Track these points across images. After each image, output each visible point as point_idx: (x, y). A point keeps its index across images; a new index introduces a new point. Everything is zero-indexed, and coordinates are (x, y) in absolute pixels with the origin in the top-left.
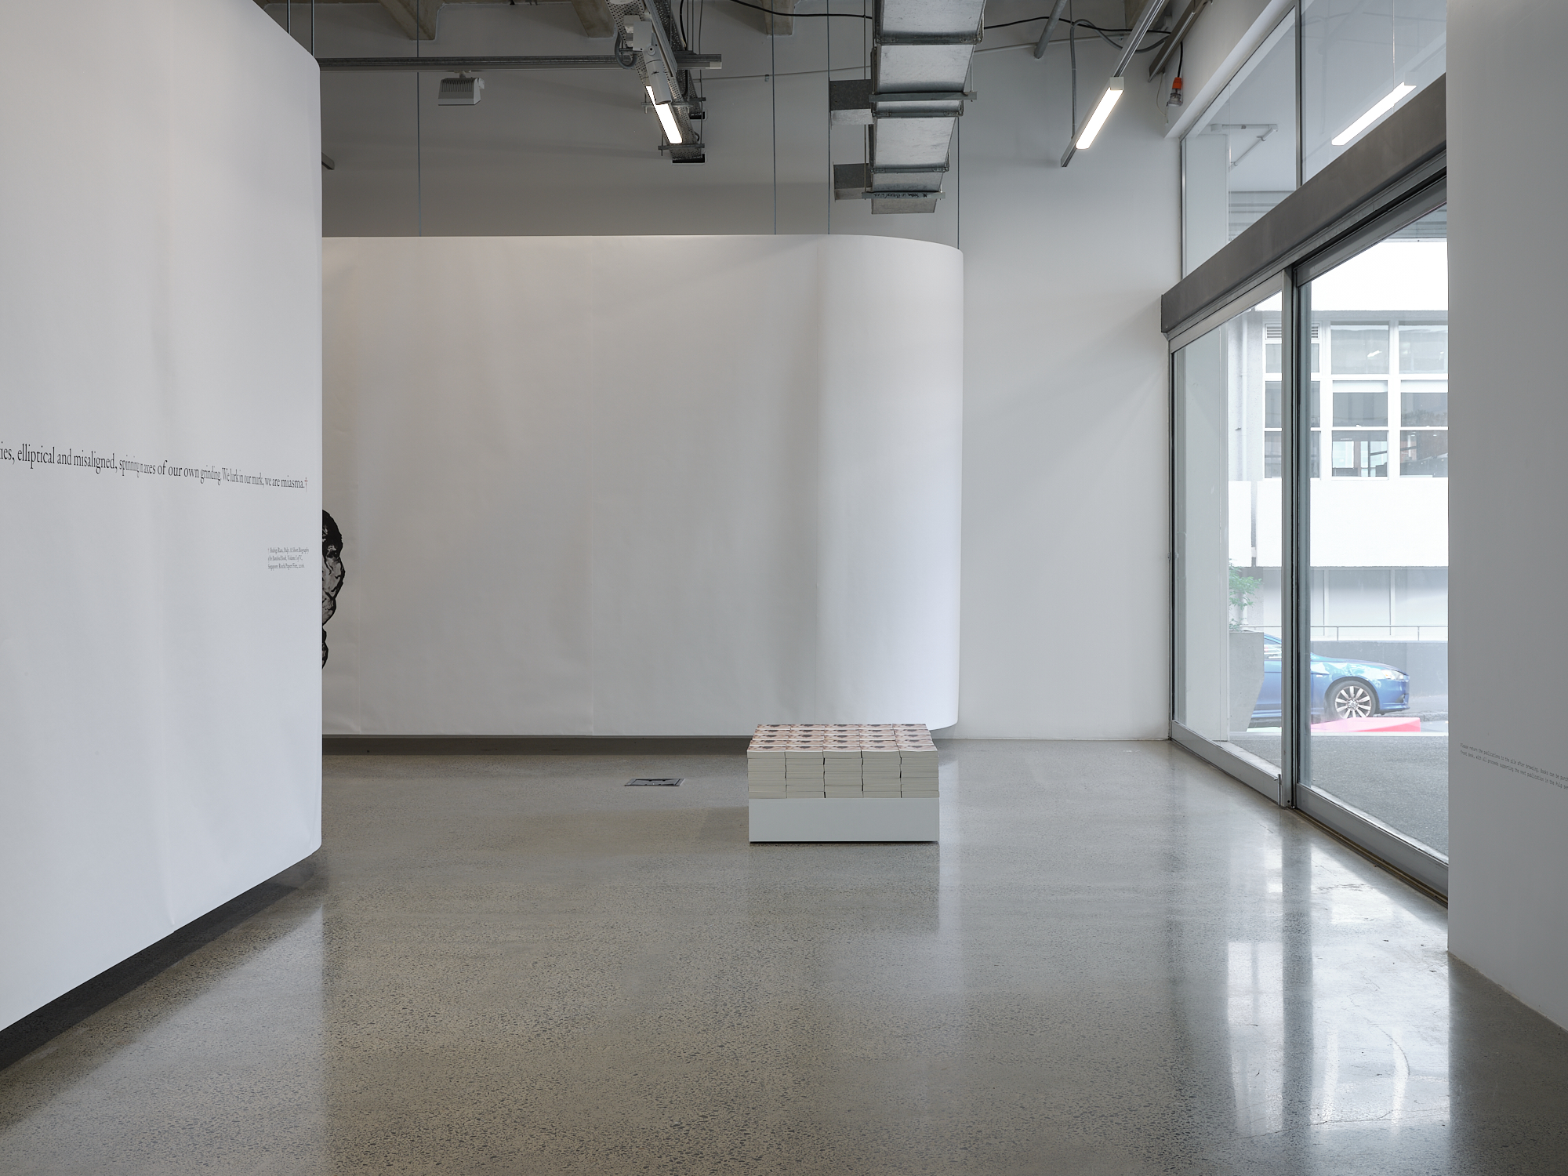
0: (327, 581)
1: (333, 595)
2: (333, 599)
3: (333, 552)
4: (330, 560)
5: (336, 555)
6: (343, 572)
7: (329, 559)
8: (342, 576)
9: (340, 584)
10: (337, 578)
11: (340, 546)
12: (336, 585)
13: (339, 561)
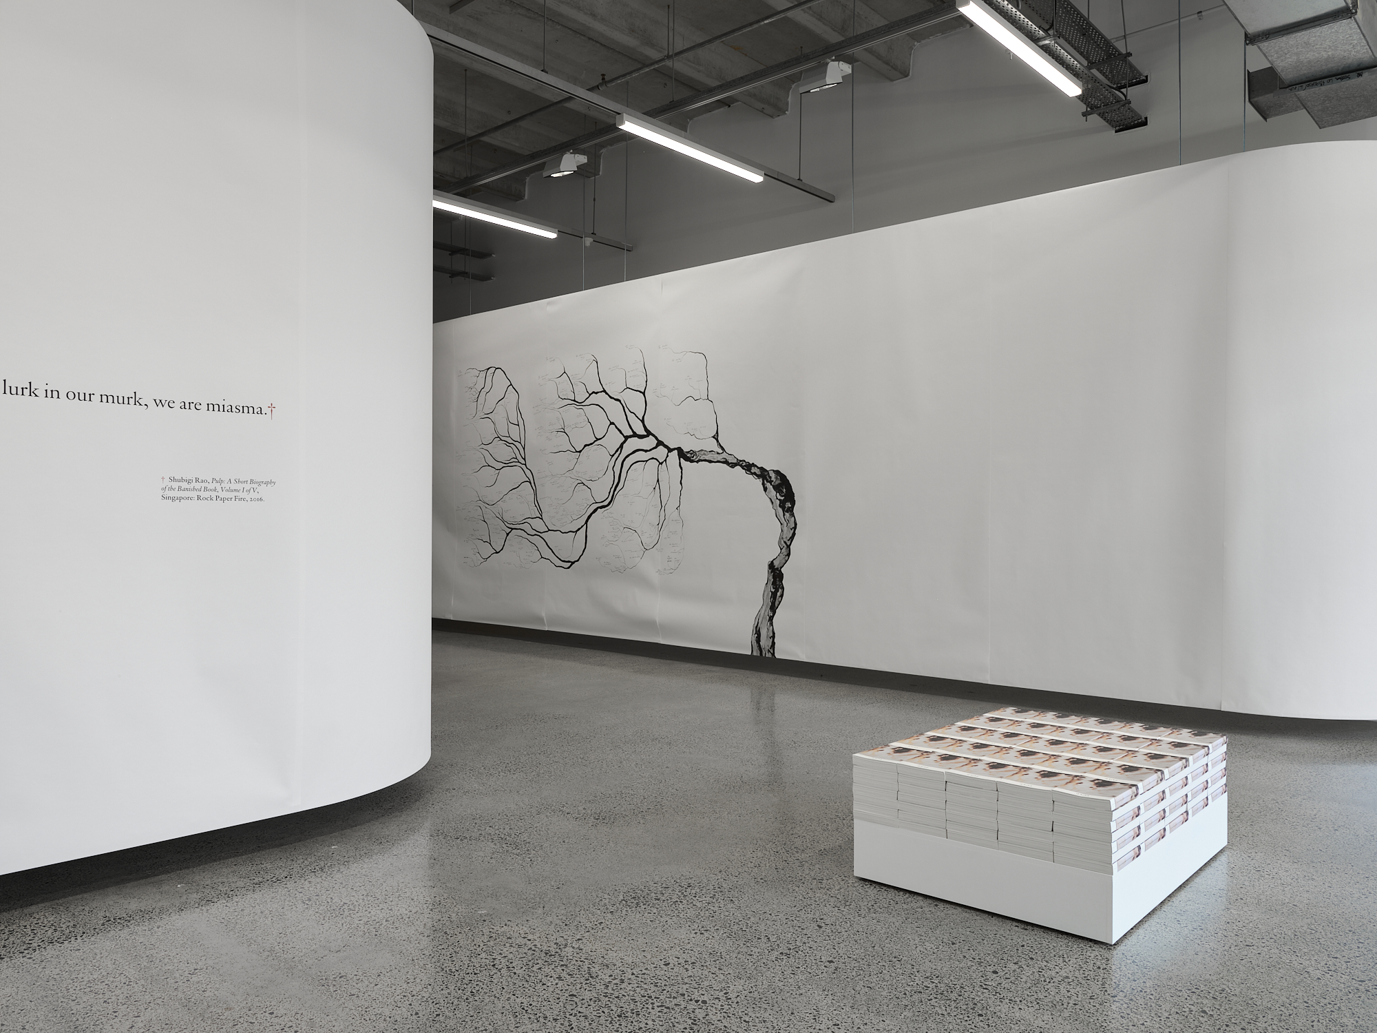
0: (785, 532)
1: (788, 544)
2: (789, 547)
3: (789, 508)
4: (787, 515)
5: (791, 510)
6: (796, 524)
7: (786, 513)
8: (795, 528)
9: (794, 534)
10: (791, 529)
11: (793, 503)
12: (791, 535)
13: (793, 515)
